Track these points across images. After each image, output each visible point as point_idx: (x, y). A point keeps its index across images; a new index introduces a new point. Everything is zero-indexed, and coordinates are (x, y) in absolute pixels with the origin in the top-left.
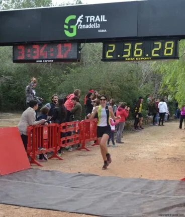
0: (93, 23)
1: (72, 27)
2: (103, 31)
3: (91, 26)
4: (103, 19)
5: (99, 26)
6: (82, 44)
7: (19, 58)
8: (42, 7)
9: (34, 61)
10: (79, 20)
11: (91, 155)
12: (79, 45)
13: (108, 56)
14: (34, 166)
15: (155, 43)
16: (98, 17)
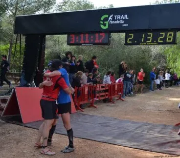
0: (119, 20)
1: (105, 22)
2: (126, 25)
3: (117, 22)
4: (126, 17)
5: (123, 22)
6: (112, 34)
7: (71, 42)
8: (87, 10)
9: (81, 44)
10: (110, 18)
11: (115, 106)
12: (110, 34)
13: (128, 42)
14: (79, 111)
15: (161, 34)
16: (122, 16)
